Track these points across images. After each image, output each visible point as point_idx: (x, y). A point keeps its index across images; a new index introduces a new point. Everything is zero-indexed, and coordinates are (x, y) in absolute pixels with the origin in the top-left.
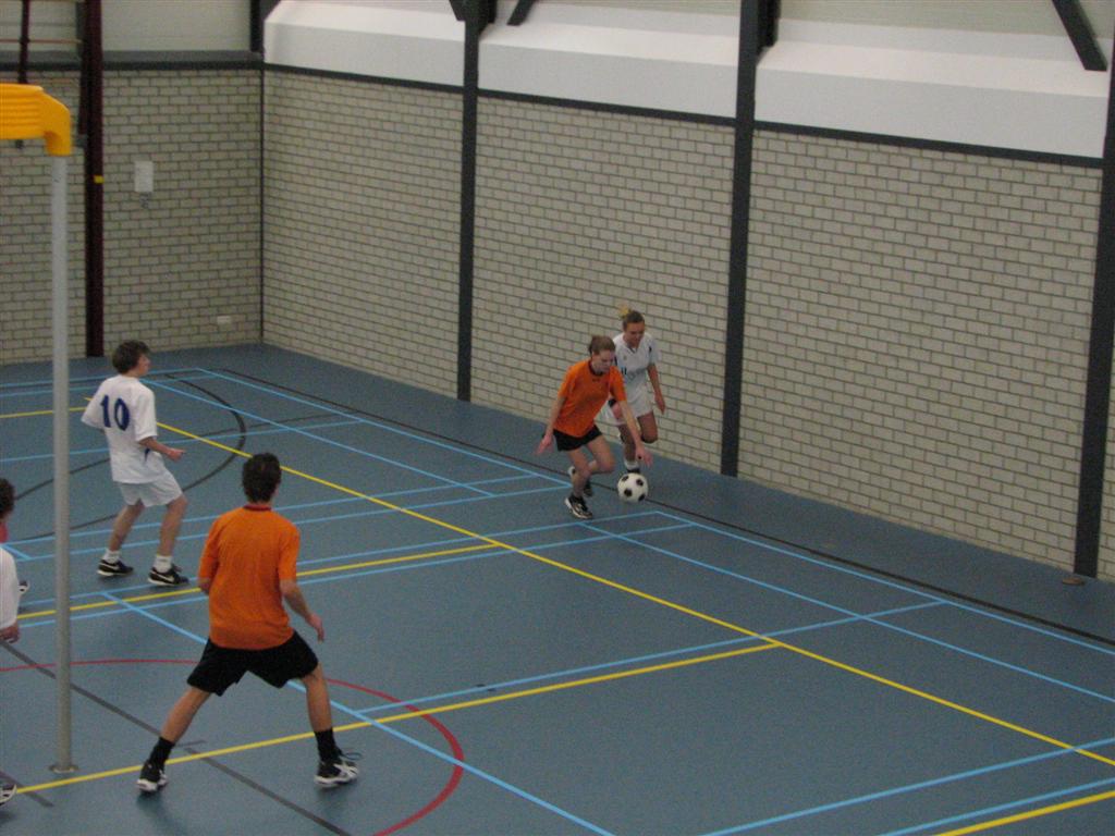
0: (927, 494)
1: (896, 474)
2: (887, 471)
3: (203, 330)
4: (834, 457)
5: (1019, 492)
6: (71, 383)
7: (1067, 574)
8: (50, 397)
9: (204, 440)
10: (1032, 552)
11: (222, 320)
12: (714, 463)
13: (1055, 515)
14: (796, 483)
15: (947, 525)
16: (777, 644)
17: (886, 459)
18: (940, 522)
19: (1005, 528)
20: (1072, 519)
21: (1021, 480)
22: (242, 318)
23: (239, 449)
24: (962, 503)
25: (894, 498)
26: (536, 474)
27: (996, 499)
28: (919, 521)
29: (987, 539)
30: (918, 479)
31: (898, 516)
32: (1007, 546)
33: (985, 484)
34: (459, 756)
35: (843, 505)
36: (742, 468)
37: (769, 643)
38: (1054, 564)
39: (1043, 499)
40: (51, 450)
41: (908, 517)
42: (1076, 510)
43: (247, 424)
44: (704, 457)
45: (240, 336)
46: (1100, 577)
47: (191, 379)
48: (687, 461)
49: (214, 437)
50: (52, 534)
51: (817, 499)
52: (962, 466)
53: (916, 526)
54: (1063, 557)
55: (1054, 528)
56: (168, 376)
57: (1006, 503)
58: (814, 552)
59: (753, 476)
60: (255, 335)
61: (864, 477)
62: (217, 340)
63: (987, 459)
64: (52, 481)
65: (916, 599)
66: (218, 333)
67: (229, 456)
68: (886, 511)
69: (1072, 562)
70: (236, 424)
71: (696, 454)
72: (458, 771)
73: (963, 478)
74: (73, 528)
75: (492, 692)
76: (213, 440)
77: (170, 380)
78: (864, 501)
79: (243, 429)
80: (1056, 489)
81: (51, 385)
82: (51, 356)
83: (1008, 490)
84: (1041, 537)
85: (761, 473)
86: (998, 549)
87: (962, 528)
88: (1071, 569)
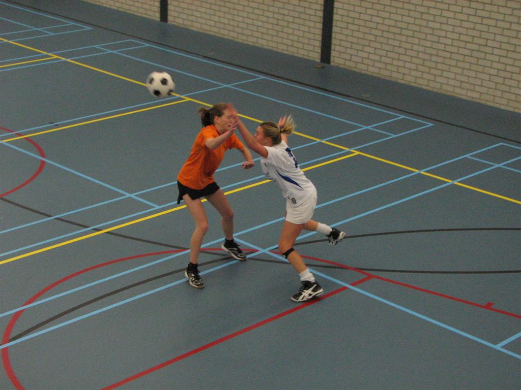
0: (255, 28)
1: (240, 19)
2: (236, 18)
4: (212, 12)
5: (296, 26)
7: (316, 63)
10: (301, 54)
12: (157, 16)
13: (312, 36)
14: (195, 24)
15: (264, 42)
16: (188, 99)
17: (235, 12)
18: (260, 41)
19: (290, 43)
20: (320, 38)
21: (297, 20)
24: (271, 32)
25: (240, 30)
26: (73, 24)
27: (285, 30)
28: (251, 41)
29: (281, 48)
30: (250, 21)
31: (242, 39)
32: (291, 51)
33: (281, 23)
34: (43, 156)
35: (217, 35)
36: (170, 18)
37: (185, 99)
38: (312, 59)
39: (307, 29)
41: (246, 39)
42: (321, 34)
44: (152, 13)
46: (332, 64)
48: (144, 16)
51: (205, 32)
52: (270, 15)
53: (251, 44)
54: (315, 56)
55: (312, 42)
57: (290, 31)
58: (205, 57)
59: (174, 22)
61: (226, 21)
63: (282, 11)
65: (250, 77)
68: (236, 36)
69: (320, 57)
71: (148, 12)
72: (43, 162)
73: (271, 20)
75: (57, 126)
78: (226, 32)
80: (312, 24)
83: (291, 25)
84: (306, 47)
85: (178, 20)
86: (287, 53)
87: (271, 44)
88: (319, 61)
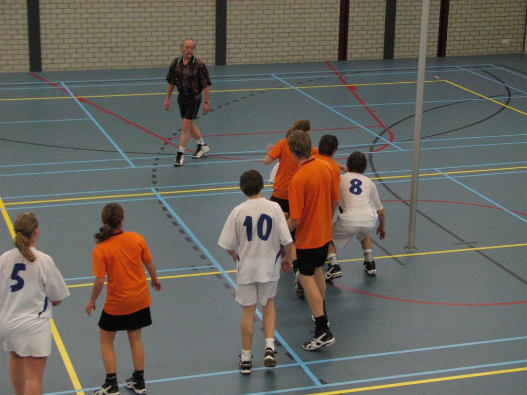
3: (494, 46)
6: (426, 69)
8: (416, 75)
9: (490, 99)
11: (505, 41)
22: (514, 40)
23: (507, 105)
40: (414, 100)
43: (512, 92)
45: (513, 49)
47: (487, 69)
49: (496, 98)
50: (413, 140)
56: (476, 67)
60: (520, 49)
62: (502, 51)
64: (414, 115)
66: (502, 47)
67: (501, 108)
70: (507, 93)
74: (422, 138)
76: (494, 99)
77: (476, 69)
79: (510, 95)
81: (417, 69)
82: (418, 56)
